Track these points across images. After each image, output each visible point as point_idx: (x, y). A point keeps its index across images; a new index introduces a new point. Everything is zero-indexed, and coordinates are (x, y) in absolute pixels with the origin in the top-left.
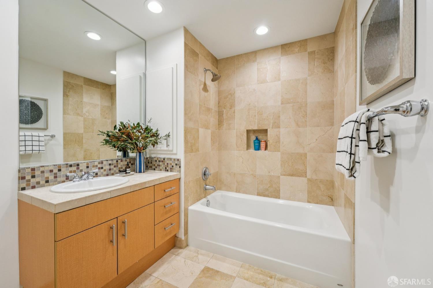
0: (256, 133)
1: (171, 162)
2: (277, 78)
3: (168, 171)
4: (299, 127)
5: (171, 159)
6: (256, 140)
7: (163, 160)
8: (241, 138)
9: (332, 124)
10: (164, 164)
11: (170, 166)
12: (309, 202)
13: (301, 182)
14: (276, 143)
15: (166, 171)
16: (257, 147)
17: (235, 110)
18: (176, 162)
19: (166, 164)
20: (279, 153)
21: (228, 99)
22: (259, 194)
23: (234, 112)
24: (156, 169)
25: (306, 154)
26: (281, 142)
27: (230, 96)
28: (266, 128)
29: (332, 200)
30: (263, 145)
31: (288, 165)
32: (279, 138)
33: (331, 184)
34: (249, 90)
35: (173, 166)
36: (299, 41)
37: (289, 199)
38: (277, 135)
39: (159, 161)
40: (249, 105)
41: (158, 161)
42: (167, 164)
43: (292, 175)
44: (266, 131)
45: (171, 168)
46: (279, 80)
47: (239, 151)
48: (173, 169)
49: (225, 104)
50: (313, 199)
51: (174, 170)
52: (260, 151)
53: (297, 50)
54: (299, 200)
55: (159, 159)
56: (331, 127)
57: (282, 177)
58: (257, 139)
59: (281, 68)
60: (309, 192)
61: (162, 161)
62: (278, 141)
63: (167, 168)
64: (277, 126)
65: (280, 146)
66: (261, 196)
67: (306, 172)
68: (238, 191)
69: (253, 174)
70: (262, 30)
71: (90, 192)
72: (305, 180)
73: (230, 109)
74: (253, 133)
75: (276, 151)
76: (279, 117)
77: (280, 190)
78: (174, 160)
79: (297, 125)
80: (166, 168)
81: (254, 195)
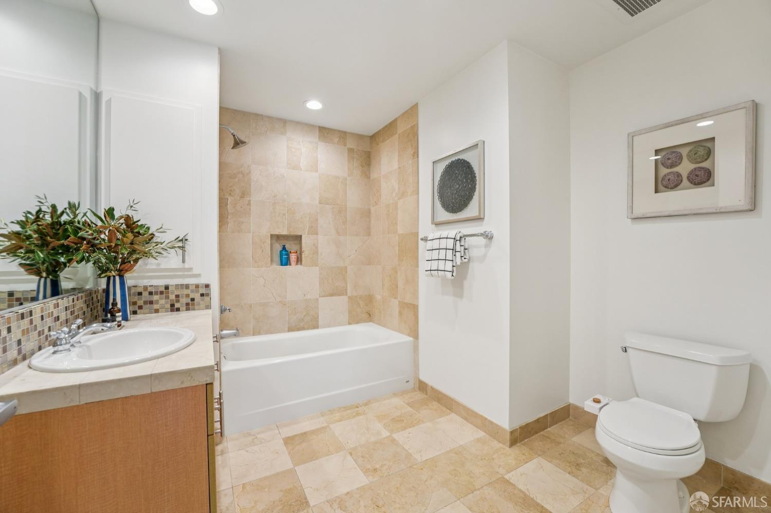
0: (281, 240)
1: (186, 292)
2: (314, 167)
3: (178, 310)
4: (339, 235)
5: (187, 286)
6: (283, 250)
7: (163, 289)
8: (261, 247)
9: (369, 234)
10: (167, 297)
11: (184, 300)
12: (350, 324)
13: (341, 302)
14: (313, 254)
15: (172, 310)
16: (284, 261)
17: (250, 200)
18: (202, 291)
19: (172, 297)
20: (317, 268)
21: (237, 180)
22: (290, 330)
23: (249, 204)
24: (139, 311)
25: (346, 267)
26: (319, 254)
27: (240, 176)
28: (299, 234)
29: (370, 315)
30: (293, 257)
31: (328, 282)
32: (317, 248)
33: (370, 299)
34: (274, 175)
35: (193, 300)
36: (339, 131)
37: (329, 326)
38: (314, 245)
39: (151, 293)
40: (275, 196)
41: (145, 294)
42: (177, 296)
43: (332, 295)
44: (299, 238)
45: (187, 304)
46: (317, 171)
47: (258, 267)
48: (193, 304)
49: (230, 187)
50: (354, 319)
51: (196, 307)
52: (288, 266)
53: (336, 140)
54: (340, 324)
55: (150, 289)
56: (368, 237)
57: (321, 299)
58: (284, 248)
59: (319, 156)
60: (350, 312)
61: (162, 293)
62: (316, 252)
63: (177, 305)
64: (314, 231)
65: (318, 259)
66: (293, 331)
67: (346, 290)
68: (256, 333)
69: (281, 301)
70: (314, 105)
71: (189, 348)
72: (345, 299)
73: (241, 197)
74: (276, 240)
75: (312, 266)
76: (317, 220)
77: (318, 317)
78: (197, 286)
79: (338, 233)
80: (172, 305)
81: (284, 332)
